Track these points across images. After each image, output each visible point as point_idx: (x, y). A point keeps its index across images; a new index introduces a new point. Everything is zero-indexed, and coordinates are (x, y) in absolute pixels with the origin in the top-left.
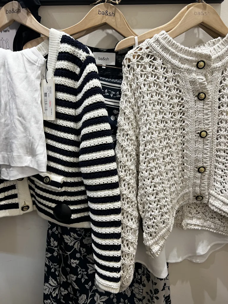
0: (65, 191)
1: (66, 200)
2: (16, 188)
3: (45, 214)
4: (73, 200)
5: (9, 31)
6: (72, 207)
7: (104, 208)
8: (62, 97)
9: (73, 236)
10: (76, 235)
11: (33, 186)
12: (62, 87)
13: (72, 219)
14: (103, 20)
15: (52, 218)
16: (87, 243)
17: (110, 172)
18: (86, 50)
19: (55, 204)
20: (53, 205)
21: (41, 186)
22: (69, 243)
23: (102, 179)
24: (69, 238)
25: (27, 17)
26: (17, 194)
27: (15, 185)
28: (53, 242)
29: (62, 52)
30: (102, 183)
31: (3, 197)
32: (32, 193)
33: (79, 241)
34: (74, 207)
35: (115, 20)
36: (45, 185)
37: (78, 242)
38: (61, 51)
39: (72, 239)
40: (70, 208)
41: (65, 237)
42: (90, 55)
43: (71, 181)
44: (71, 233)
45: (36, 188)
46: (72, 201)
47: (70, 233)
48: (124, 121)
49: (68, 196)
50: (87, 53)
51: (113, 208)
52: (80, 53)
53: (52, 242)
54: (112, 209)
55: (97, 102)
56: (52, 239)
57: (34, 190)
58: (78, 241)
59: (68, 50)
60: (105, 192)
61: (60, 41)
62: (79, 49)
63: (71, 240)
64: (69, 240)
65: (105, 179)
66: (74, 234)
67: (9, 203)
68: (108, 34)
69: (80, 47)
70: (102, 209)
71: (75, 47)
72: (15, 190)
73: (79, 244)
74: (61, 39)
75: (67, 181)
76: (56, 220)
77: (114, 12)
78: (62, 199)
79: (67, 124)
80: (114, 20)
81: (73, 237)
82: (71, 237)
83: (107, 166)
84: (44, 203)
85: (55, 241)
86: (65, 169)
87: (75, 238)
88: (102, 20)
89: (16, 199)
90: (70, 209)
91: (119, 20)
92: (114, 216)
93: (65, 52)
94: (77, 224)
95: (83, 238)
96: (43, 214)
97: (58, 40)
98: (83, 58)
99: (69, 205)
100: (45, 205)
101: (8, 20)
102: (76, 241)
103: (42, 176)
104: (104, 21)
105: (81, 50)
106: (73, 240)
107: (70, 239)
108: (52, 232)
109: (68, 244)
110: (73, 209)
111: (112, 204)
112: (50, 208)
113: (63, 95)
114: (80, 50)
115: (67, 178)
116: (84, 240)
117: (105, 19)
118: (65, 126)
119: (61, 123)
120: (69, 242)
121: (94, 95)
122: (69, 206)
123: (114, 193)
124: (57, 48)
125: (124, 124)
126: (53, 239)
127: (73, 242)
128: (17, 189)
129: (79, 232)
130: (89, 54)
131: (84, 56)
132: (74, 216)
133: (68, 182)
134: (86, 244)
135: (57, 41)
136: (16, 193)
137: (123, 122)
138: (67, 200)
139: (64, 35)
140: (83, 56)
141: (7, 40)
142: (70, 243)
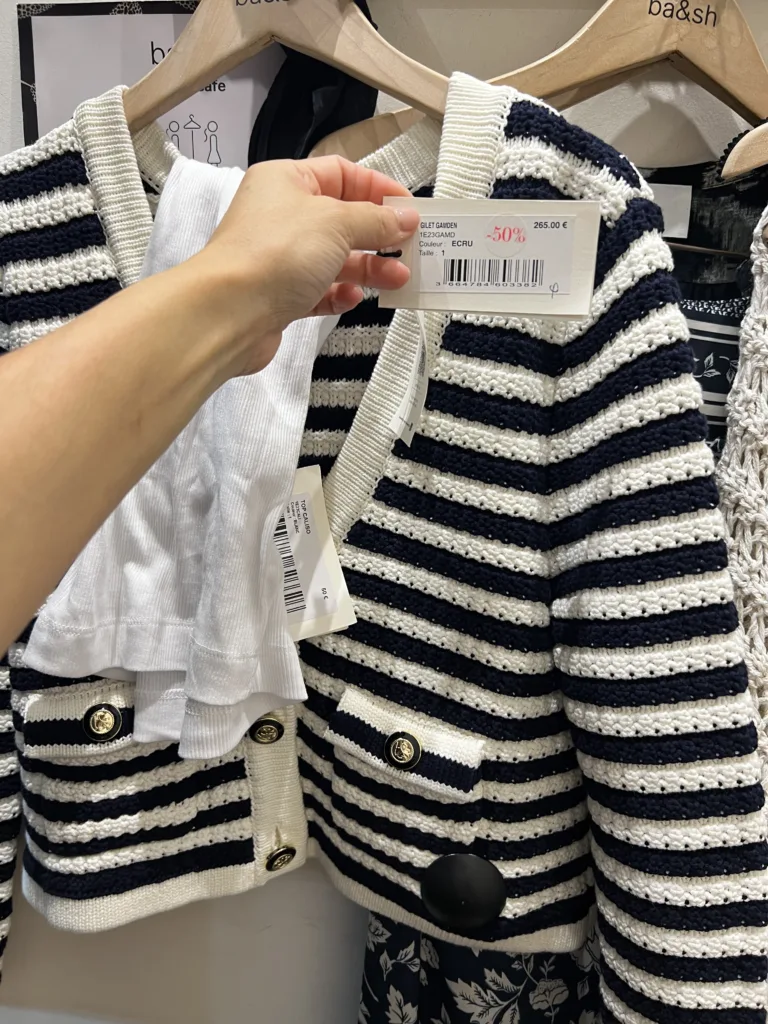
0: (483, 802)
1: (484, 837)
2: (247, 773)
3: (375, 891)
4: (517, 839)
5: (222, 87)
6: (510, 870)
7: (697, 899)
8: (505, 385)
9: (496, 984)
10: (504, 981)
11: (323, 767)
12: (509, 339)
13: (504, 918)
14: (666, 42)
15: (410, 911)
16: (544, 1006)
17: (734, 736)
18: (626, 170)
19: (434, 852)
20: (422, 858)
21: (365, 772)
22: (477, 1013)
23: (694, 771)
24: (479, 994)
25: (340, 19)
26: (249, 800)
27: (243, 761)
28: (401, 1008)
29: (513, 179)
30: (697, 788)
31: (194, 815)
32: (307, 791)
33: (515, 1006)
34: (517, 870)
35: (719, 43)
36: (392, 770)
37: (513, 1007)
38: (511, 172)
39: (489, 996)
40: (501, 871)
41: (458, 987)
42: (642, 194)
43: (515, 759)
44: (486, 971)
45: (337, 778)
46: (512, 842)
47: (483, 973)
48: (758, 486)
49: (494, 821)
50: (632, 186)
51: (739, 899)
52: (599, 181)
53: (394, 1007)
54: (734, 904)
55: (683, 410)
56: (394, 995)
57: (325, 785)
58: (514, 1002)
59: (548, 171)
60: (708, 827)
61: (505, 129)
62: (594, 163)
63: (485, 1001)
64: (479, 1001)
65: (709, 767)
66: (501, 976)
67: (215, 841)
68: (655, 103)
69: (601, 157)
70: (687, 902)
71: (576, 154)
72: (242, 783)
73: (517, 1017)
74: (509, 118)
75: (498, 757)
76: (429, 920)
77: (717, 8)
78: (468, 836)
79: (517, 505)
80: (712, 43)
81: (495, 988)
82: (485, 987)
83: (724, 711)
84: (376, 847)
85: (410, 1004)
86: (494, 706)
87: (503, 995)
88: (664, 36)
89: (246, 822)
90: (500, 875)
91: (735, 41)
92: (745, 935)
93: (529, 178)
94: (524, 937)
95: (530, 987)
96: (361, 887)
97: (491, 123)
98: (616, 205)
99: (497, 859)
100: (380, 855)
101: (243, 33)
102: (505, 1004)
103: (378, 730)
104: (668, 46)
105: (606, 169)
106: (492, 1003)
107: (482, 998)
108: (393, 965)
109: (473, 1019)
110: (513, 876)
111: (735, 880)
112: (407, 868)
113: (510, 376)
114: (602, 168)
115: (499, 744)
116: (531, 996)
117: (674, 37)
118: (511, 513)
119: (490, 500)
120: (479, 1010)
121: (672, 377)
122: (494, 863)
123: (750, 833)
124: (489, 159)
125: (759, 500)
126: (400, 996)
127: (494, 1012)
128: (249, 779)
129: (515, 966)
130: (639, 187)
131: (619, 197)
132: (514, 908)
133: (505, 764)
134: (539, 1010)
135: (489, 127)
136: (245, 798)
137: (754, 493)
138: (488, 836)
139: (520, 100)
140: (613, 199)
141: (213, 127)
142: (481, 1015)
